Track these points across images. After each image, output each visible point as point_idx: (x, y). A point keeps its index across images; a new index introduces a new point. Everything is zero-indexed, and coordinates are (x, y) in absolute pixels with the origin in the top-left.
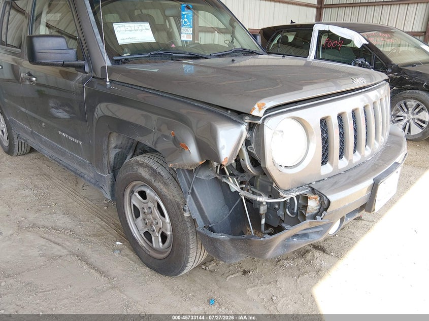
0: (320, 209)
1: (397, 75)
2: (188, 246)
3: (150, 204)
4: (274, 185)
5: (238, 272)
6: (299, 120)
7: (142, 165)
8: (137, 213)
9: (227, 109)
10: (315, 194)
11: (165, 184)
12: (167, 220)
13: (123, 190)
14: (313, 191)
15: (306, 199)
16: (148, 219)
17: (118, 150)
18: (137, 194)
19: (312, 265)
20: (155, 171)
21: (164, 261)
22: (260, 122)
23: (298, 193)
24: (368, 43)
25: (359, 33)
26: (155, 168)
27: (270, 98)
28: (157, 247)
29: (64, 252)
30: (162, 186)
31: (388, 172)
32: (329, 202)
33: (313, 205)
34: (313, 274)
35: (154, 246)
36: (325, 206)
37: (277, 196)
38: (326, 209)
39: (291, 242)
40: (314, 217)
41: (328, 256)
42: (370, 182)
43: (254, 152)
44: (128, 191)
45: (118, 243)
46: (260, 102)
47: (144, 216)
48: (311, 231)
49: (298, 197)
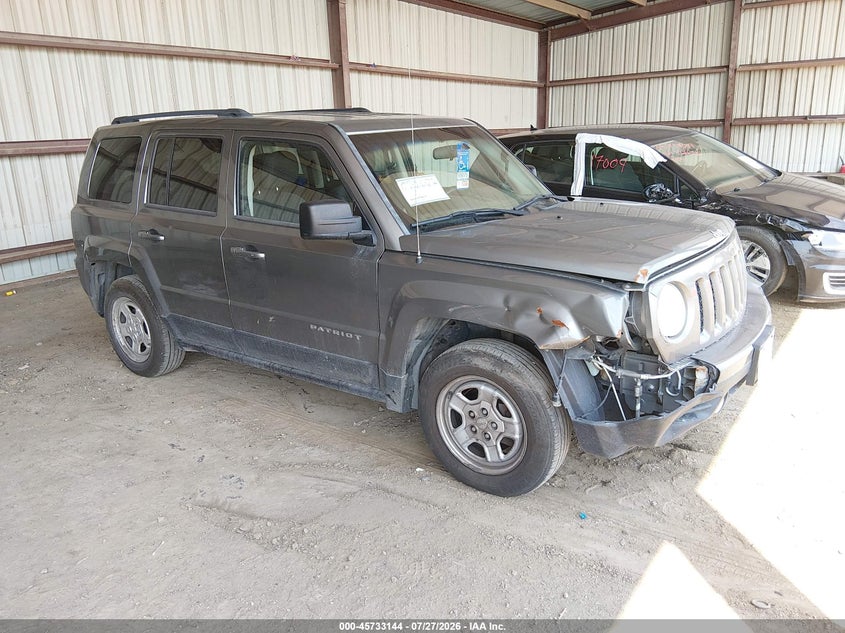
0: (708, 382)
1: (716, 206)
2: (552, 446)
3: (485, 405)
4: (659, 359)
5: (595, 484)
6: (676, 284)
7: (477, 354)
8: (457, 420)
9: (600, 278)
10: (701, 365)
11: (518, 373)
12: (515, 419)
13: (438, 391)
14: (697, 362)
15: (693, 371)
16: (479, 425)
17: (419, 341)
18: (460, 395)
19: (685, 465)
20: (500, 359)
21: (511, 474)
22: (643, 290)
23: (683, 366)
24: (665, 161)
25: (649, 145)
26: (499, 355)
27: (651, 262)
28: (496, 459)
29: (354, 488)
30: (512, 376)
31: (764, 336)
32: (719, 372)
33: (701, 377)
34: (689, 474)
35: (489, 460)
36: (714, 376)
37: (665, 369)
38: (716, 381)
39: (680, 424)
40: (705, 390)
41: (698, 454)
42: (750, 349)
43: (634, 323)
44: (445, 392)
45: (418, 469)
46: (644, 268)
47: (471, 422)
48: (699, 408)
49: (682, 371)
